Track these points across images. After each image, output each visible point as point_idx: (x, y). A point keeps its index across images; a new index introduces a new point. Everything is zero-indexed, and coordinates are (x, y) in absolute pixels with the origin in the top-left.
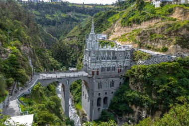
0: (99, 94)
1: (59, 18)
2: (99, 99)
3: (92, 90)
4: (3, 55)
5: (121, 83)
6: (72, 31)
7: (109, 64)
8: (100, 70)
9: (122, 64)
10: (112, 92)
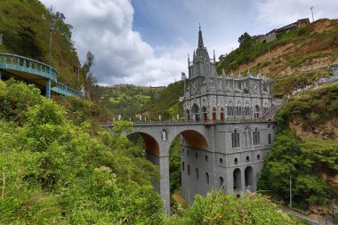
0: (236, 160)
2: (237, 172)
5: (270, 135)
7: (240, 101)
8: (226, 112)
9: (259, 104)
10: (258, 156)
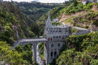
0: (52, 50)
1: (35, 11)
2: (52, 53)
3: (48, 48)
4: (2, 30)
5: (63, 44)
6: (41, 17)
7: (58, 34)
8: (52, 38)
9: (64, 35)
10: (59, 49)
